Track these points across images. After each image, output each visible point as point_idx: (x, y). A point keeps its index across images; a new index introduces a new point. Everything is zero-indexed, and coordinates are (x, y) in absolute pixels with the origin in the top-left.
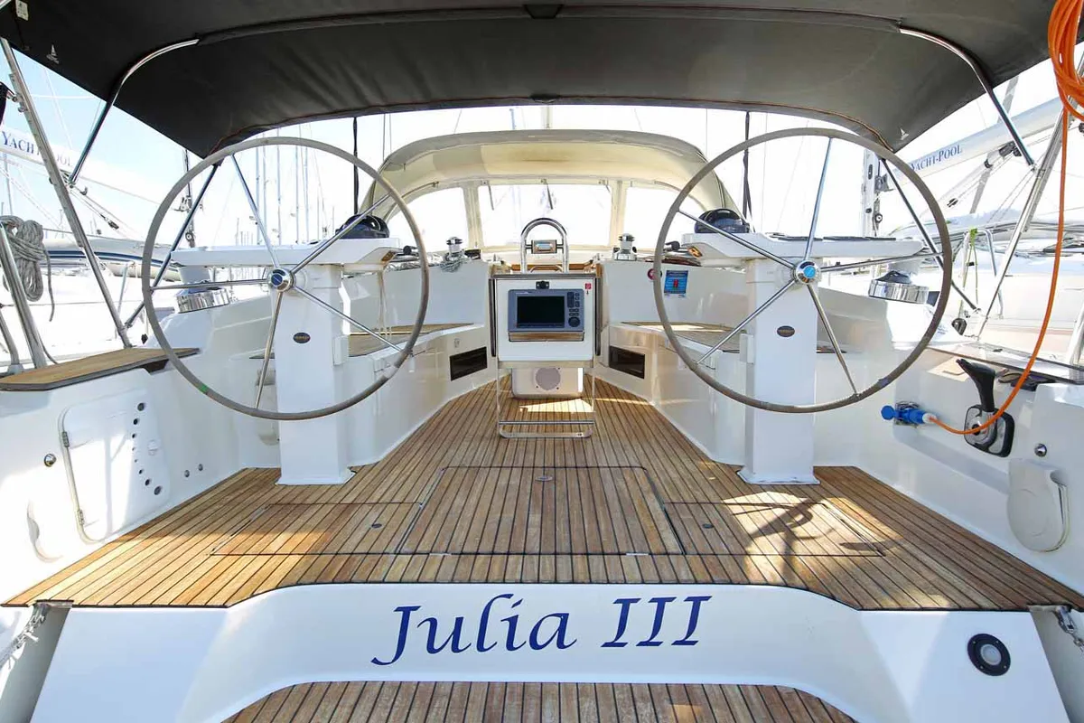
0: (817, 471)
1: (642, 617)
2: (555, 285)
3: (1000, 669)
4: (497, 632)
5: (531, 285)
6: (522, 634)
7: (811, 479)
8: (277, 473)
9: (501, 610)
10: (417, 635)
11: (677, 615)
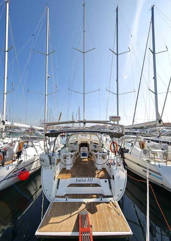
0: (102, 168)
1: (89, 179)
2: (85, 152)
3: (106, 182)
4: (82, 180)
5: (83, 152)
6: (83, 180)
7: (102, 169)
8: (66, 168)
9: (82, 179)
10: (77, 181)
11: (91, 179)
